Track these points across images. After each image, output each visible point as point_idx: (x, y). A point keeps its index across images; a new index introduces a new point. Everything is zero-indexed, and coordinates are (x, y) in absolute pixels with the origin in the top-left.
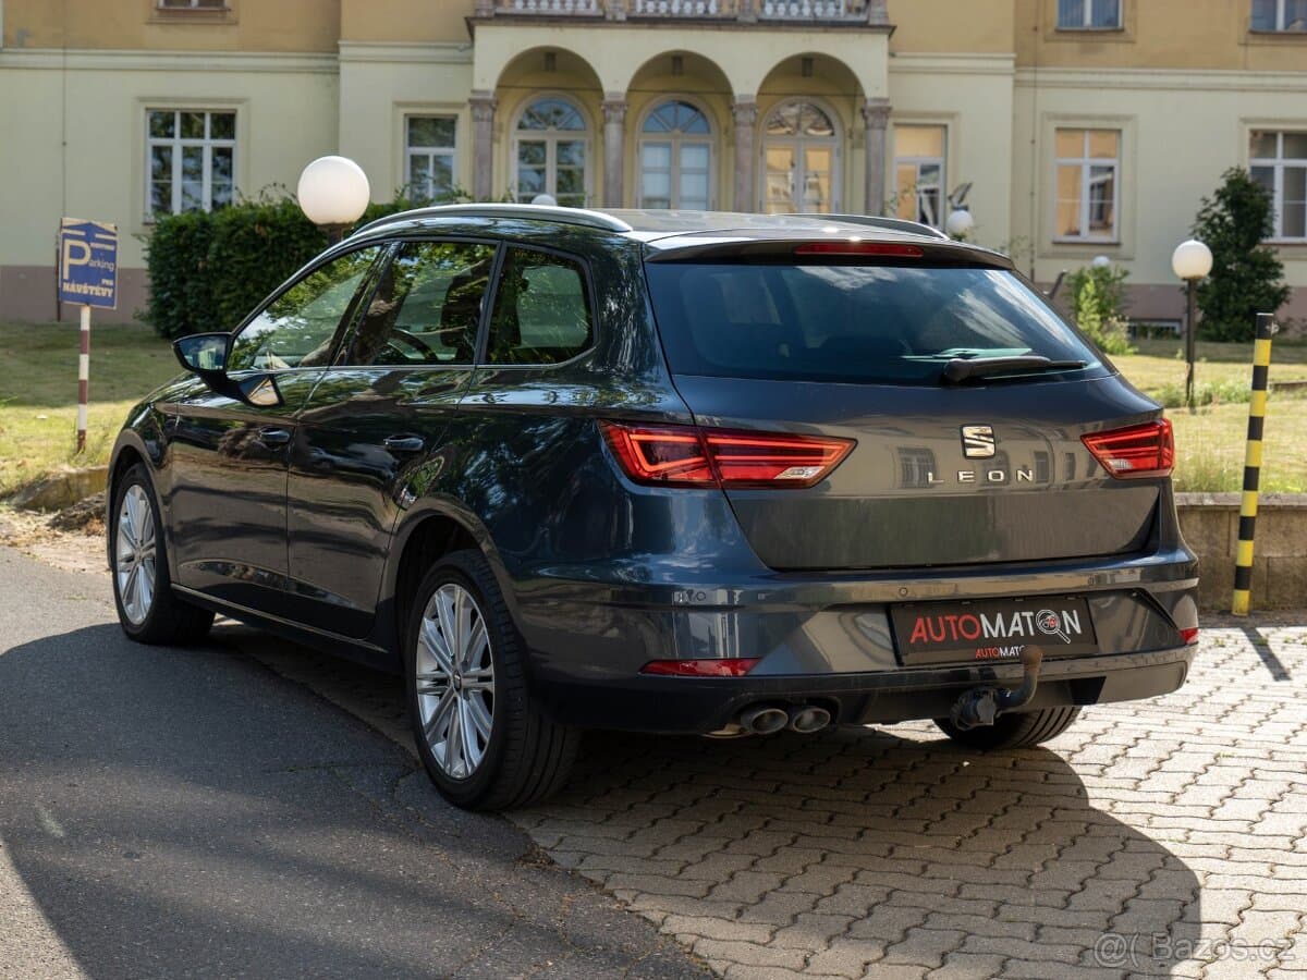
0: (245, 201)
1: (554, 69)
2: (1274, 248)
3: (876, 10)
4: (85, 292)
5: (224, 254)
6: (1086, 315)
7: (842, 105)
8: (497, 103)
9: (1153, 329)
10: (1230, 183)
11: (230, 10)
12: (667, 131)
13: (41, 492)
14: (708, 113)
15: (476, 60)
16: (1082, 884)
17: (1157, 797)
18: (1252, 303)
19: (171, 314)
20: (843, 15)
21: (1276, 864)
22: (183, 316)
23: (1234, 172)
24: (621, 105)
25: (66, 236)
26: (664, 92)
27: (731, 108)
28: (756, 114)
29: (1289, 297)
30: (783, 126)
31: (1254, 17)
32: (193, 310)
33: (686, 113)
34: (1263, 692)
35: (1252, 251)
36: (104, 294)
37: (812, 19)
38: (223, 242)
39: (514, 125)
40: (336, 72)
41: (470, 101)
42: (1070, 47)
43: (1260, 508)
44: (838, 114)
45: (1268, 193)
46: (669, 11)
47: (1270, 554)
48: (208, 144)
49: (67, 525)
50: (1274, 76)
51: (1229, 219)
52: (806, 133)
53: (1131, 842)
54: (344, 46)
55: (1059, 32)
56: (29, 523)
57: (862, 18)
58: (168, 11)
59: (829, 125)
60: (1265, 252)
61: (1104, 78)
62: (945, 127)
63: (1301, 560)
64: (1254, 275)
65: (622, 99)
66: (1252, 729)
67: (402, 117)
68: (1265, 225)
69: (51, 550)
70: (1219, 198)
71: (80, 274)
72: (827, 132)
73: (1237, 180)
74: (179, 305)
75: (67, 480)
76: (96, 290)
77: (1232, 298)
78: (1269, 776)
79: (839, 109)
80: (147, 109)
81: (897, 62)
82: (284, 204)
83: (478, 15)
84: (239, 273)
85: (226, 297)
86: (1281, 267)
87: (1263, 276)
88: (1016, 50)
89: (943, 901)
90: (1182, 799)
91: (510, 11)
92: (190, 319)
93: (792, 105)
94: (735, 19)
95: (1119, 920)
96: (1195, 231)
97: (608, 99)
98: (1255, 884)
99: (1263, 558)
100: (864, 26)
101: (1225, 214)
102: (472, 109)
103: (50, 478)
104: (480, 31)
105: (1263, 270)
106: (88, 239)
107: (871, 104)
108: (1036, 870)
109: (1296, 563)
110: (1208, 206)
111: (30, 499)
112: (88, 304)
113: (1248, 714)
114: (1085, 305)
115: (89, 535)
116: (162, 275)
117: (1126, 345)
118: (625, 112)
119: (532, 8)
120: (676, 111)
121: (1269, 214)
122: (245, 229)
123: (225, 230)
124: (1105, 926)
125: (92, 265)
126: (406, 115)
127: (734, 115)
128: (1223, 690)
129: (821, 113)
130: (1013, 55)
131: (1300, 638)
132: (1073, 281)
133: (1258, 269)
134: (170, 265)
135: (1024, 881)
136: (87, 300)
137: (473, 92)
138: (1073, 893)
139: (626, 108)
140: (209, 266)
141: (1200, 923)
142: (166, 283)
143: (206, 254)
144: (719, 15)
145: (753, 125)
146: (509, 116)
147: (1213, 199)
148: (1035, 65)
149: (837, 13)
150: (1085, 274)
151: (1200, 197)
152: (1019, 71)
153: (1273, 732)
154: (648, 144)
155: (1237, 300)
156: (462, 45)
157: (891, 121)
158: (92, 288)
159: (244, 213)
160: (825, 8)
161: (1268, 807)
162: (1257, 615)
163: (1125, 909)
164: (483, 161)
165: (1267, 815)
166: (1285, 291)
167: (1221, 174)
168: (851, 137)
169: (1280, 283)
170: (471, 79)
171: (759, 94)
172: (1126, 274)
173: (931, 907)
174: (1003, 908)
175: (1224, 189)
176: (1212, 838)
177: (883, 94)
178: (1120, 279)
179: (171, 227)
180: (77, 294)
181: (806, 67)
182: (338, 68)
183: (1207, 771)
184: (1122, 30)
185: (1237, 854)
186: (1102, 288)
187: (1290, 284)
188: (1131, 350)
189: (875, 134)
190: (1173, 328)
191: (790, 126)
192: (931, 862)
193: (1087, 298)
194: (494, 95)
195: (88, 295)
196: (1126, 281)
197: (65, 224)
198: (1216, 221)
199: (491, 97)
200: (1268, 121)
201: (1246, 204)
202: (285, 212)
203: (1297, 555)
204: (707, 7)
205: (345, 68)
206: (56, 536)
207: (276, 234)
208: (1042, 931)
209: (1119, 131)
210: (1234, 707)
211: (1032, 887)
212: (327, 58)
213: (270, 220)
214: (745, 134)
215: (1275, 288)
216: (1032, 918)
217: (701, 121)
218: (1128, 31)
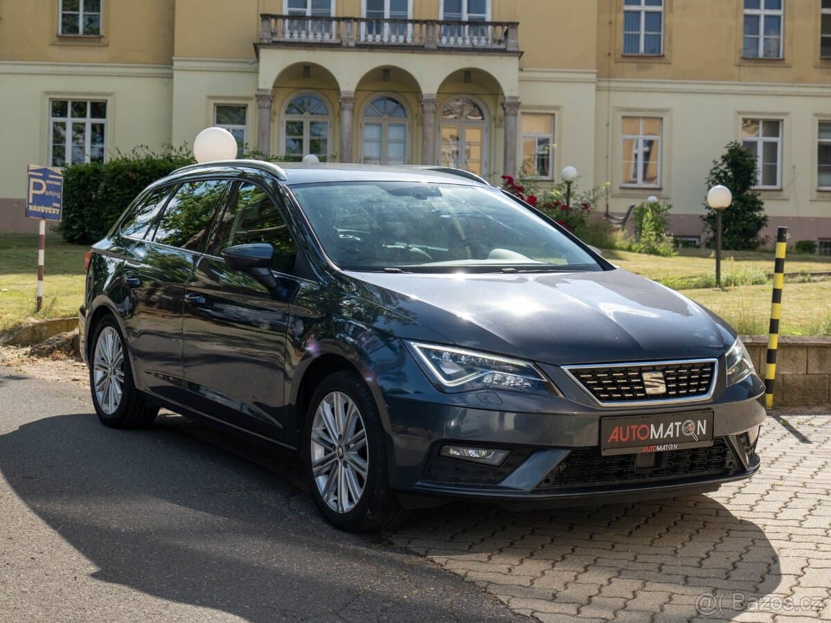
0: (122, 157)
1: (308, 77)
2: (758, 192)
3: (511, 41)
4: (43, 211)
5: (109, 190)
6: (647, 232)
7: (489, 100)
8: (274, 97)
9: (682, 242)
10: (731, 151)
11: (103, 37)
12: (379, 116)
13: (18, 335)
14: (405, 106)
15: (261, 70)
16: (707, 554)
17: (742, 508)
18: (744, 226)
19: (74, 227)
20: (490, 45)
21: (819, 543)
22: (82, 229)
23: (733, 145)
24: (351, 99)
25: (31, 176)
26: (377, 91)
27: (421, 102)
28: (436, 105)
29: (767, 222)
30: (452, 114)
31: (745, 49)
32: (88, 225)
33: (391, 105)
34: (791, 451)
35: (745, 194)
36: (54, 212)
37: (471, 47)
38: (108, 182)
39: (283, 110)
40: (171, 77)
41: (256, 96)
42: (631, 66)
43: (780, 345)
44: (487, 106)
45: (754, 158)
46: (381, 41)
47: (784, 373)
48: (89, 121)
49: (41, 354)
50: (758, 85)
51: (730, 174)
52: (466, 118)
53: (732, 532)
54: (176, 60)
55: (624, 56)
56: (12, 353)
57: (502, 46)
58: (64, 37)
59: (481, 113)
60: (752, 194)
61: (651, 86)
62: (554, 115)
63: (803, 376)
64: (746, 209)
65: (352, 95)
66: (790, 471)
67: (212, 106)
68: (752, 178)
69: (33, 369)
70: (724, 161)
71: (39, 200)
72: (480, 118)
73: (736, 149)
74: (80, 222)
75: (33, 327)
76: (49, 210)
77: (732, 223)
78: (805, 496)
79: (487, 103)
80: (50, 99)
81: (523, 74)
82: (147, 158)
83: (262, 42)
84: (118, 202)
85: (110, 216)
86: (762, 204)
87: (751, 210)
88: (597, 68)
89: (627, 564)
90: (757, 509)
91: (281, 39)
92: (86, 231)
93: (457, 100)
94: (423, 47)
95: (733, 573)
96: (709, 181)
97: (343, 95)
98: (809, 554)
99: (780, 375)
100: (503, 52)
101: (727, 170)
102: (258, 100)
103: (23, 325)
104: (263, 52)
105: (751, 206)
106: (44, 178)
107: (507, 100)
108: (679, 547)
109: (800, 378)
110: (717, 165)
111: (11, 338)
112: (44, 219)
113: (786, 463)
114: (646, 226)
115: (54, 360)
116: (69, 203)
117: (672, 250)
118: (354, 103)
119: (296, 38)
120: (385, 103)
121: (755, 170)
122: (123, 174)
123: (109, 174)
124: (725, 577)
125: (47, 194)
126: (215, 104)
127: (422, 106)
128: (768, 450)
129: (475, 105)
130: (596, 71)
131: (806, 421)
132: (637, 211)
133: (748, 205)
134: (74, 197)
135: (673, 553)
136: (44, 216)
137: (258, 90)
138: (703, 559)
139: (355, 101)
140: (99, 198)
141: (780, 575)
142: (71, 208)
143: (98, 190)
144: (413, 44)
145: (434, 112)
146: (280, 106)
147: (720, 161)
148: (609, 77)
149: (486, 43)
150: (645, 207)
151: (712, 160)
152: (599, 81)
153: (804, 472)
154: (367, 124)
155: (735, 224)
156: (251, 61)
157: (520, 111)
158: (47, 208)
159: (122, 164)
160: (479, 40)
161: (809, 513)
162: (778, 409)
163: (735, 568)
164: (263, 133)
165: (808, 517)
166: (765, 219)
167: (726, 145)
168: (494, 120)
169: (763, 214)
170: (257, 83)
171: (438, 93)
172: (670, 207)
173: (621, 567)
174: (663, 567)
175: (727, 155)
176: (779, 529)
177: (515, 94)
178: (666, 210)
179: (74, 172)
180: (37, 212)
181: (466, 76)
182: (172, 74)
183: (768, 493)
184: (663, 56)
185: (795, 538)
186: (655, 215)
187: (767, 214)
188: (675, 254)
189: (511, 119)
190: (695, 242)
191: (456, 113)
192: (616, 543)
193: (647, 221)
194: (272, 92)
195: (44, 213)
196: (670, 211)
197: (30, 169)
198: (722, 175)
199: (270, 93)
200: (754, 113)
201: (740, 165)
202: (148, 164)
203: (800, 373)
204: (405, 38)
205: (176, 75)
206: (34, 360)
207: (143, 177)
208: (688, 579)
209: (661, 119)
210: (776, 459)
211: (678, 556)
212: (165, 68)
213: (138, 169)
214: (430, 119)
215: (760, 217)
216: (681, 573)
217: (401, 109)
218: (667, 57)
